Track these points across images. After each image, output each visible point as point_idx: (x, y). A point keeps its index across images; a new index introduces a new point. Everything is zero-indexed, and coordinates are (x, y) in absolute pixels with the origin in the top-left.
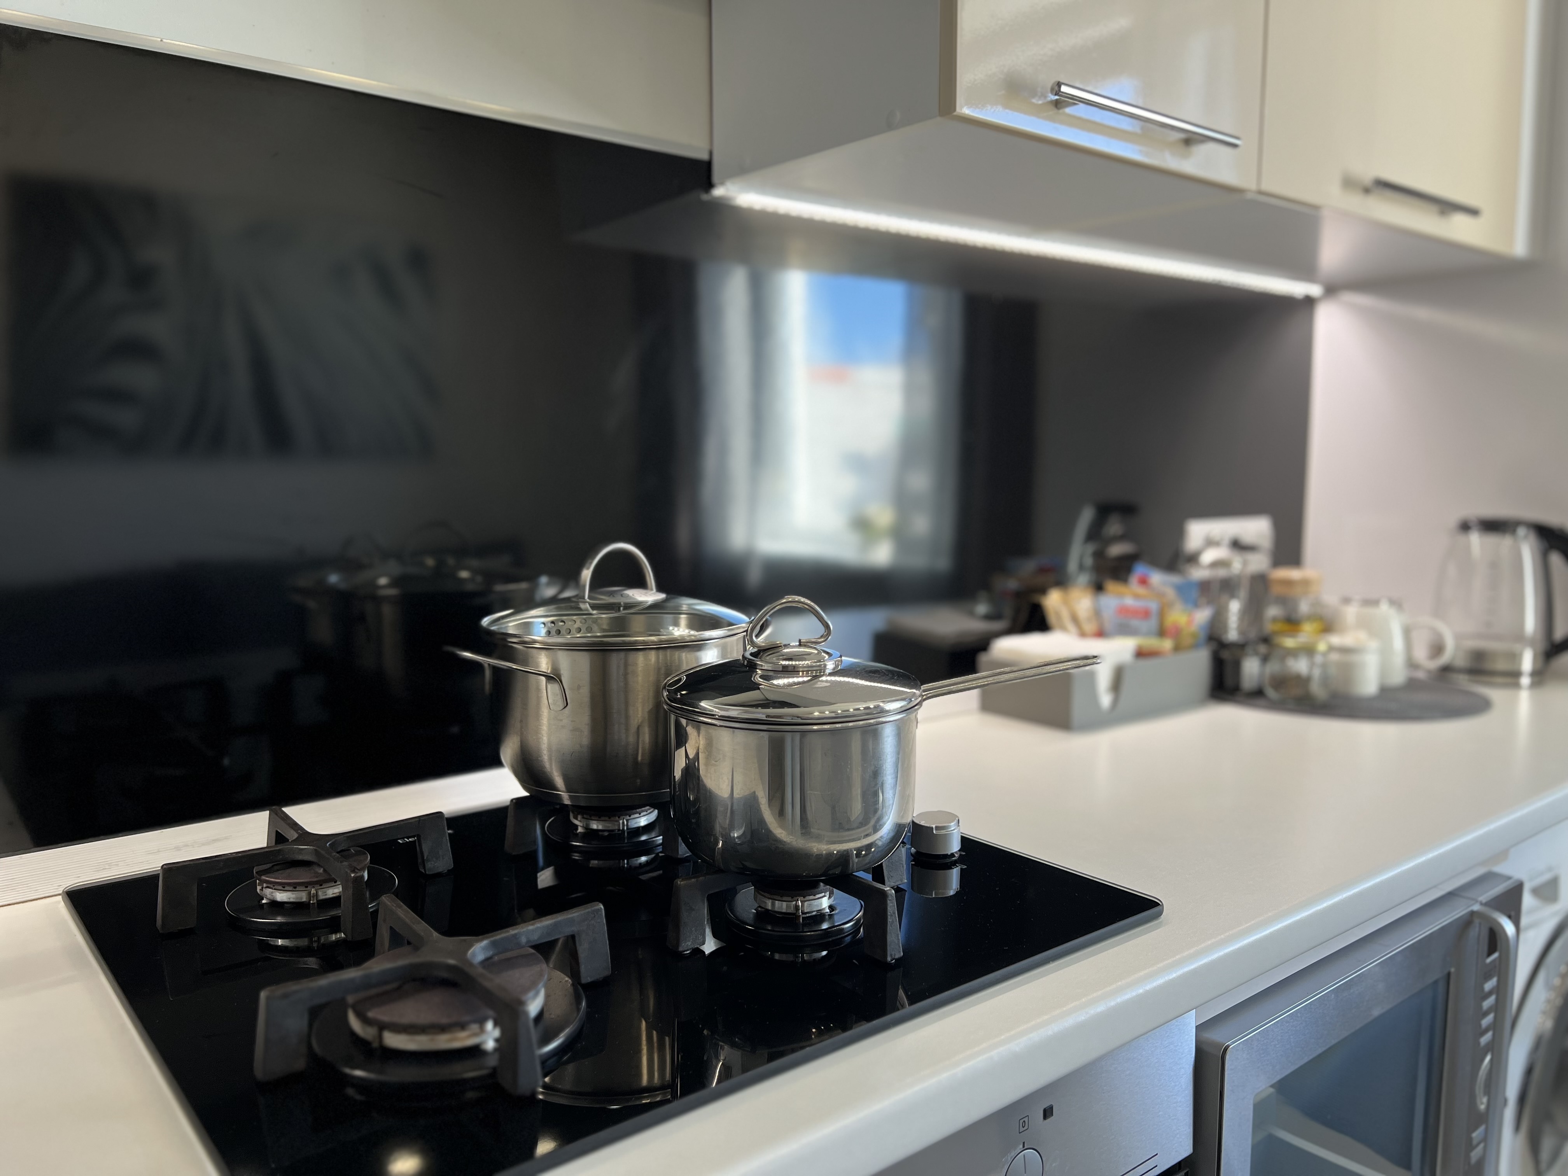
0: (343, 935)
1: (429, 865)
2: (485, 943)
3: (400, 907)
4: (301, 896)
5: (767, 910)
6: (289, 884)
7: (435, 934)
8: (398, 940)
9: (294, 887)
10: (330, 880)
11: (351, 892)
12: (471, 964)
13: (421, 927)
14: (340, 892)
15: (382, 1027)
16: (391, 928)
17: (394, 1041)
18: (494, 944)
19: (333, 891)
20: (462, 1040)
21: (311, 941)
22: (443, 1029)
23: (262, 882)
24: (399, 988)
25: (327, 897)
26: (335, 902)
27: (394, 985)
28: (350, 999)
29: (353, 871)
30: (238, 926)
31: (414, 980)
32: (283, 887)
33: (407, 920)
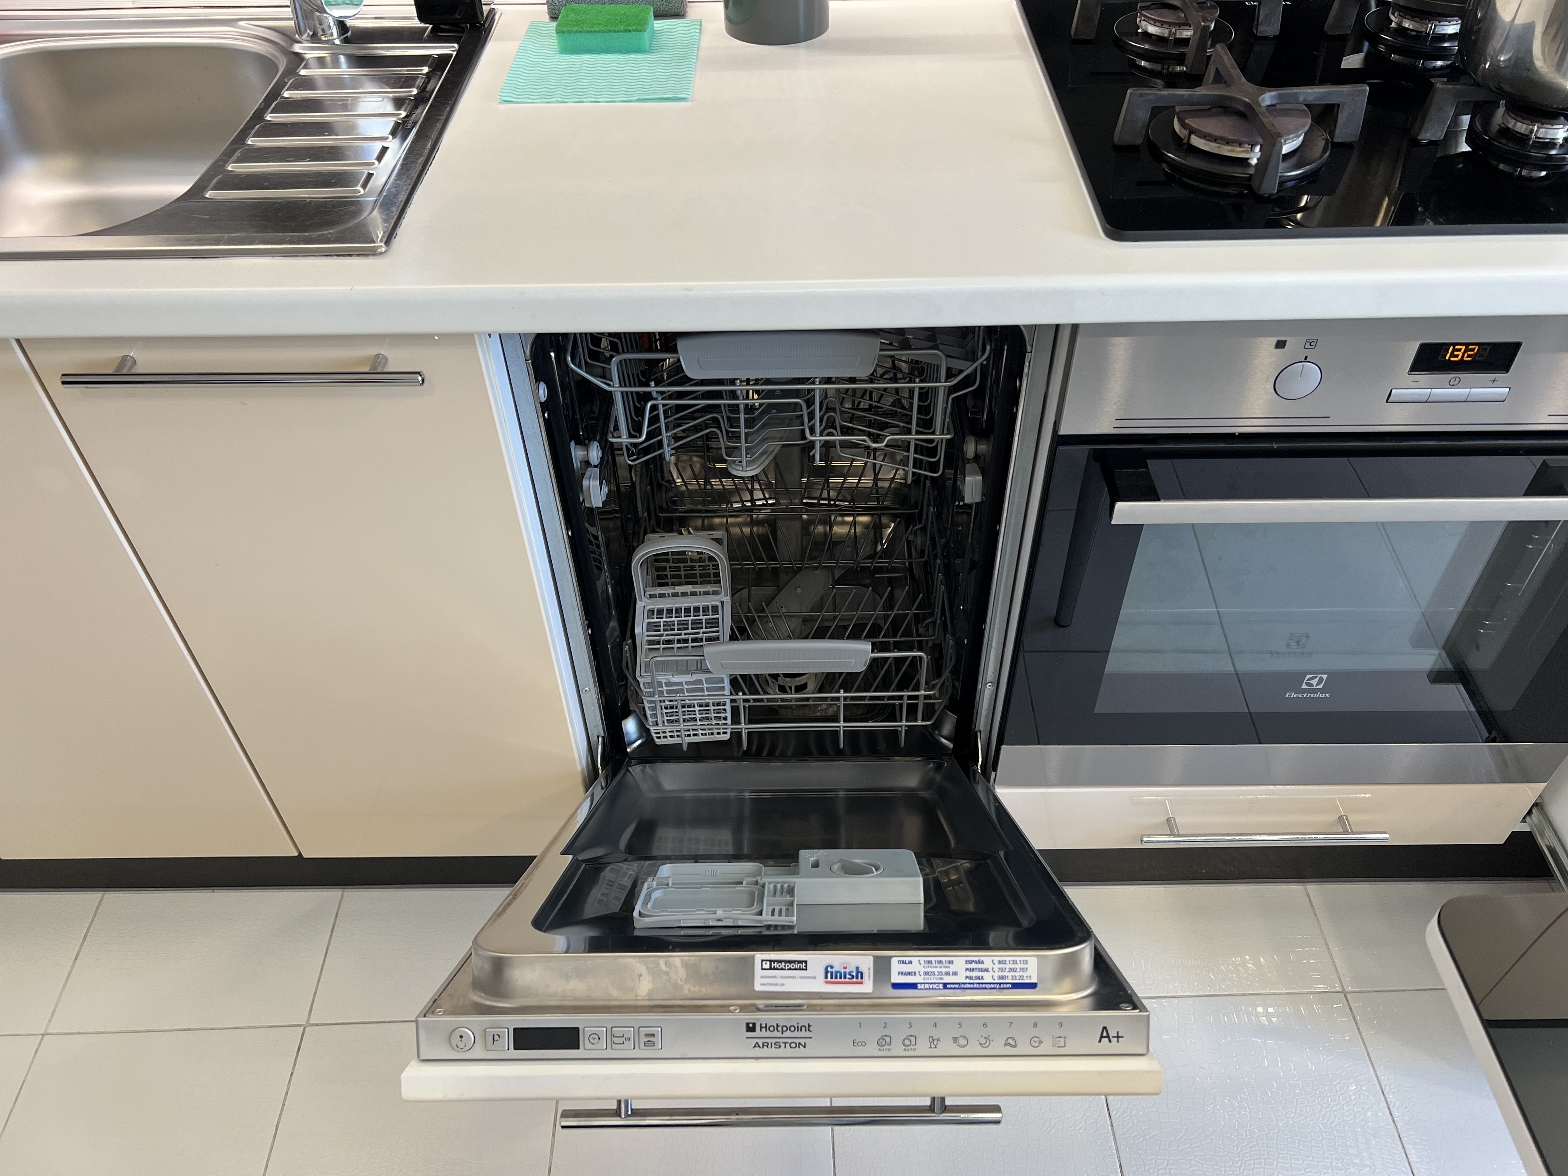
0: (1185, 69)
1: (1261, 28)
2: (1273, 93)
3: (1227, 54)
4: (1165, 32)
5: (1508, 128)
6: (1159, 21)
7: (1243, 79)
8: (1219, 78)
9: (1162, 24)
10: (1186, 24)
11: (1198, 36)
12: (1259, 105)
13: (1236, 72)
14: (1191, 35)
15: (1192, 131)
16: (1217, 68)
17: (1196, 141)
18: (1280, 96)
19: (1187, 33)
20: (1238, 152)
21: (1163, 68)
22: (1228, 142)
23: (1142, 15)
24: (1210, 109)
25: (1182, 37)
26: (1186, 42)
27: (1208, 107)
28: (1177, 109)
29: (1204, 21)
30: (1120, 45)
31: (1221, 107)
32: (1155, 22)
33: (1229, 66)
